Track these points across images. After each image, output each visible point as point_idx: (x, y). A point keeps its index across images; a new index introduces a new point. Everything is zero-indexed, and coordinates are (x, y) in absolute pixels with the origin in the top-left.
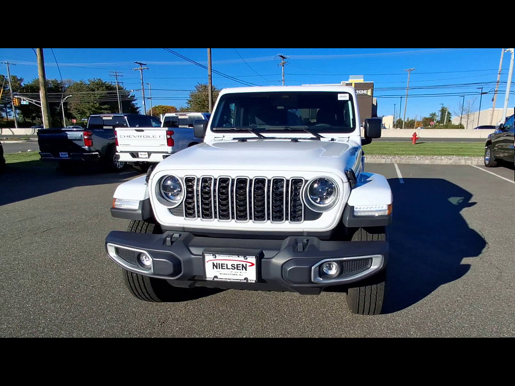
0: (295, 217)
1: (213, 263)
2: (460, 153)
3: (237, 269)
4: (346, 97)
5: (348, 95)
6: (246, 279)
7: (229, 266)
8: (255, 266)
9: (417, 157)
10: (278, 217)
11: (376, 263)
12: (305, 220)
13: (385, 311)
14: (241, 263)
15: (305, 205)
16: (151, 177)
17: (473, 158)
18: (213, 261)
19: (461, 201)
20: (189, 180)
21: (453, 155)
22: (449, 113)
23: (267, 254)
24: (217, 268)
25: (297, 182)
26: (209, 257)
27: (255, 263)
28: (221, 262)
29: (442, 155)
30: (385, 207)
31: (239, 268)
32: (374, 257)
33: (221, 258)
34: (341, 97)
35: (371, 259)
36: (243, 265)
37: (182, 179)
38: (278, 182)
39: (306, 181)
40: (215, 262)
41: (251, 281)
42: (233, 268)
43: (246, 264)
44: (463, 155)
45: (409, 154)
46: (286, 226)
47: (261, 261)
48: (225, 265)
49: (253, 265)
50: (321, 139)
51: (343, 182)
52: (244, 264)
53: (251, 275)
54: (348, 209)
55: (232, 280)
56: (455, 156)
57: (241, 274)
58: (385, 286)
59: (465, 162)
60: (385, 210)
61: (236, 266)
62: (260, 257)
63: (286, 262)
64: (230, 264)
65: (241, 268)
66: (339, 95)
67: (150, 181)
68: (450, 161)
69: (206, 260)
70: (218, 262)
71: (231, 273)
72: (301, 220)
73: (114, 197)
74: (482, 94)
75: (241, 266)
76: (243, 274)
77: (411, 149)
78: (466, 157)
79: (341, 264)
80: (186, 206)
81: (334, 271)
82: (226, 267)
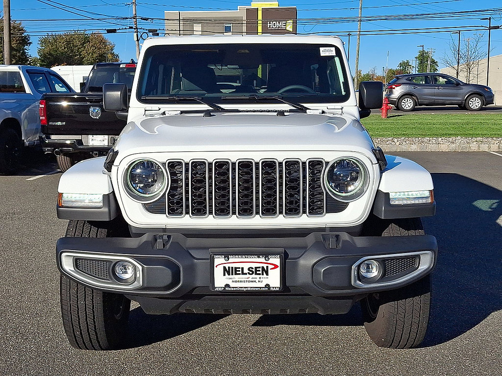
0: (315, 210)
1: (224, 267)
2: (467, 132)
3: (256, 274)
4: (332, 52)
5: (333, 49)
6: (267, 286)
7: (246, 271)
8: (279, 269)
9: (396, 140)
10: (292, 210)
11: (426, 262)
12: (327, 212)
13: (424, 344)
14: (261, 265)
15: (327, 193)
16: (116, 162)
17: (490, 139)
18: (225, 265)
19: (494, 206)
20: (173, 165)
21: (456, 135)
22: (433, 62)
23: (291, 254)
24: (229, 274)
25: (316, 165)
26: (219, 260)
27: (279, 264)
28: (234, 265)
29: (437, 135)
30: (427, 194)
31: (258, 272)
32: (422, 254)
33: (235, 261)
34: (324, 52)
35: (419, 256)
36: (263, 267)
37: (164, 164)
38: (292, 165)
39: (327, 163)
40: (227, 266)
41: (274, 289)
42: (251, 273)
43: (267, 267)
44: (472, 136)
45: (380, 136)
46: (304, 221)
47: (285, 262)
48: (240, 270)
49: (276, 267)
50: (307, 111)
51: (372, 164)
52: (265, 266)
53: (274, 280)
54: (381, 197)
55: (249, 289)
56: (459, 137)
57: (261, 280)
58: (431, 299)
59: (479, 147)
60: (427, 197)
61: (254, 270)
62: (285, 258)
63: (316, 263)
64: (246, 267)
65: (261, 272)
66: (321, 49)
67: (114, 169)
68: (454, 145)
69: (216, 263)
70: (231, 265)
71: (248, 280)
72: (322, 213)
73: (60, 191)
74: (490, 28)
75: (261, 269)
76: (263, 280)
77: (383, 126)
78: (479, 139)
79: (383, 263)
80: (169, 199)
81: (375, 273)
82: (240, 272)
